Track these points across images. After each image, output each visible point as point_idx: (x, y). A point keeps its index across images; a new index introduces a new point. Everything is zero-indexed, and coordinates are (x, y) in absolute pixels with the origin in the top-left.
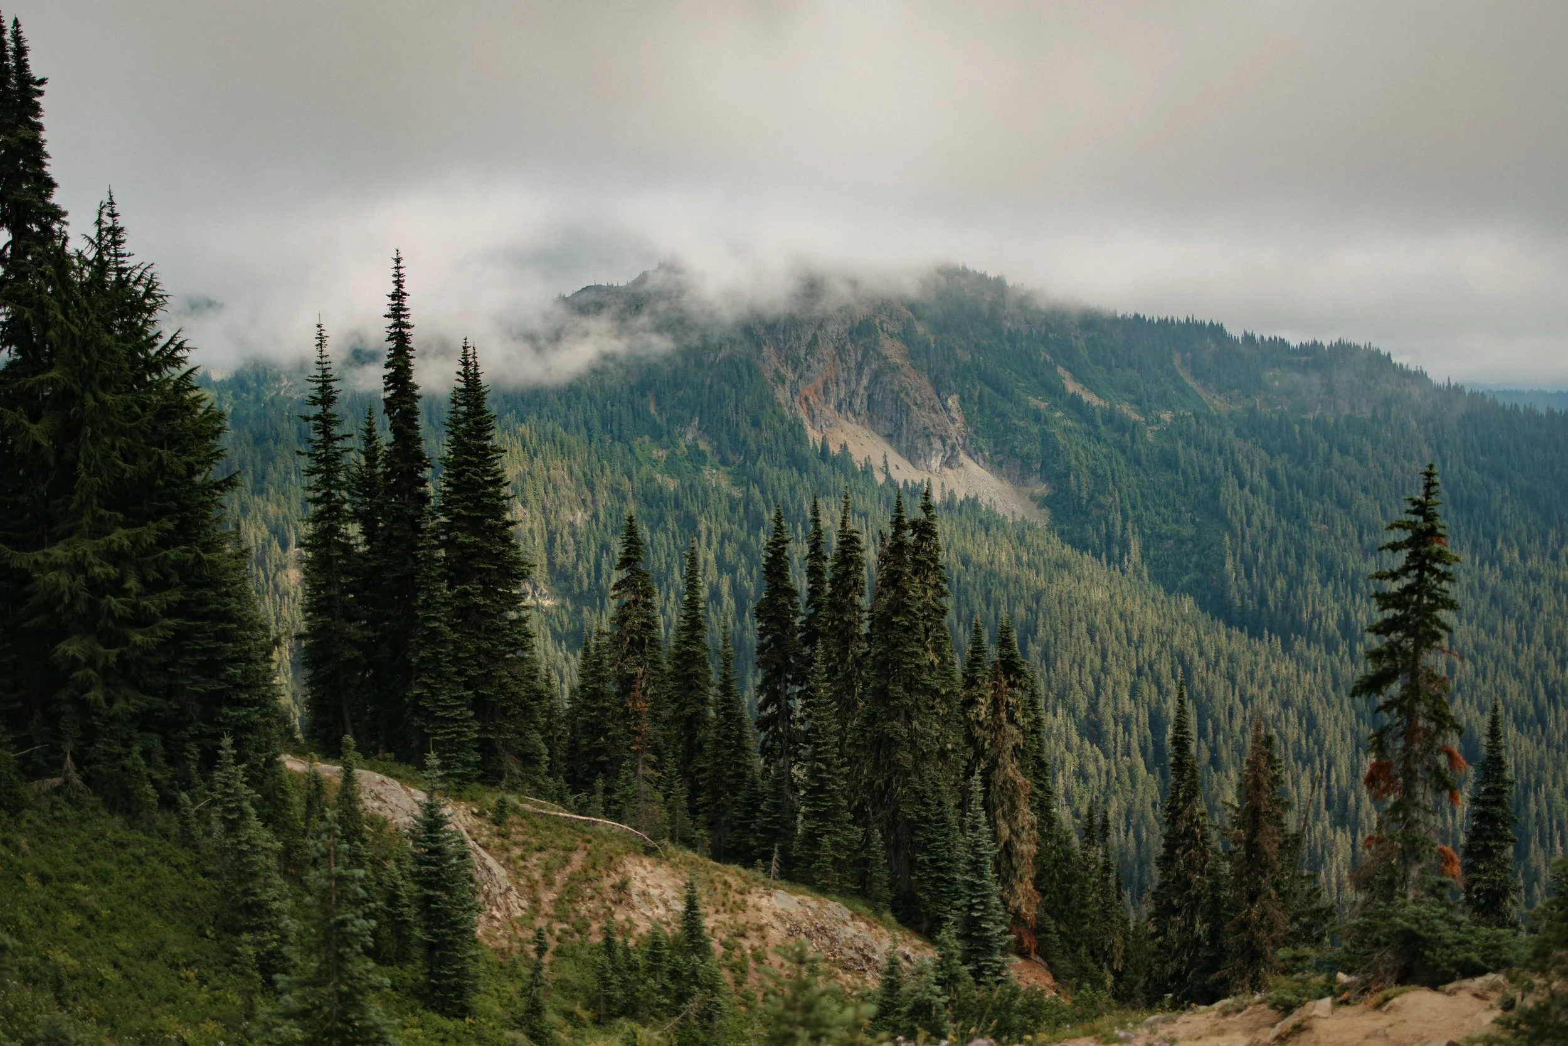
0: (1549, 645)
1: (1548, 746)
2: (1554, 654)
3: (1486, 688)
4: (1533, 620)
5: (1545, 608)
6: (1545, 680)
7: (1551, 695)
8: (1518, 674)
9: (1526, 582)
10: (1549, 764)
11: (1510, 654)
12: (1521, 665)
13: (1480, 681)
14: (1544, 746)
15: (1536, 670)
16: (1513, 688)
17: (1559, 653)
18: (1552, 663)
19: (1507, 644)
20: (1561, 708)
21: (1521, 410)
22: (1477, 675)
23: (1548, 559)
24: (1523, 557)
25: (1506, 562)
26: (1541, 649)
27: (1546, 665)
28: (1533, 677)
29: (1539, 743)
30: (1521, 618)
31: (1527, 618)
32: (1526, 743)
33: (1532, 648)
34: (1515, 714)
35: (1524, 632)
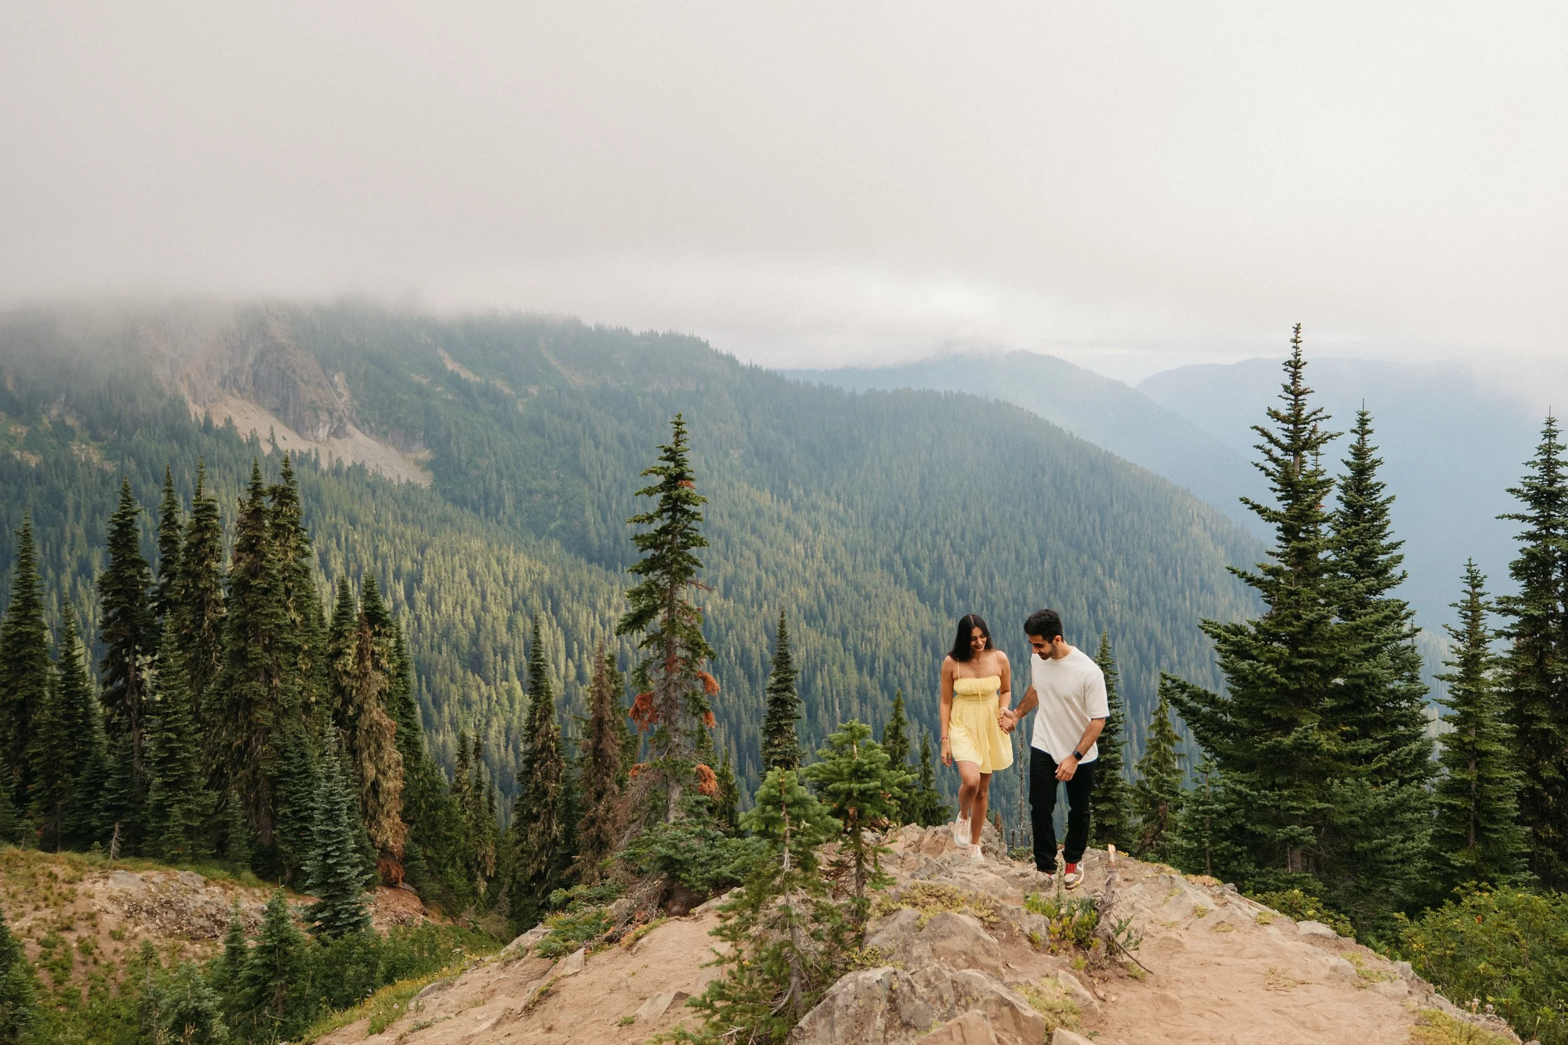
0: (826, 558)
1: (828, 635)
2: (830, 566)
3: (785, 595)
4: (814, 541)
5: (823, 532)
6: (824, 585)
7: (829, 597)
8: (806, 583)
9: (809, 512)
10: (829, 649)
11: (800, 567)
12: (808, 575)
13: (780, 589)
14: (825, 635)
15: (818, 578)
16: (803, 593)
17: (833, 565)
18: (829, 572)
19: (798, 561)
20: (836, 606)
21: (802, 383)
22: (778, 586)
23: (823, 495)
24: (807, 493)
25: (795, 498)
26: (820, 562)
27: (824, 573)
28: (816, 584)
29: (822, 633)
30: (807, 541)
31: (811, 539)
32: (813, 634)
33: (815, 563)
34: (805, 613)
35: (809, 551)
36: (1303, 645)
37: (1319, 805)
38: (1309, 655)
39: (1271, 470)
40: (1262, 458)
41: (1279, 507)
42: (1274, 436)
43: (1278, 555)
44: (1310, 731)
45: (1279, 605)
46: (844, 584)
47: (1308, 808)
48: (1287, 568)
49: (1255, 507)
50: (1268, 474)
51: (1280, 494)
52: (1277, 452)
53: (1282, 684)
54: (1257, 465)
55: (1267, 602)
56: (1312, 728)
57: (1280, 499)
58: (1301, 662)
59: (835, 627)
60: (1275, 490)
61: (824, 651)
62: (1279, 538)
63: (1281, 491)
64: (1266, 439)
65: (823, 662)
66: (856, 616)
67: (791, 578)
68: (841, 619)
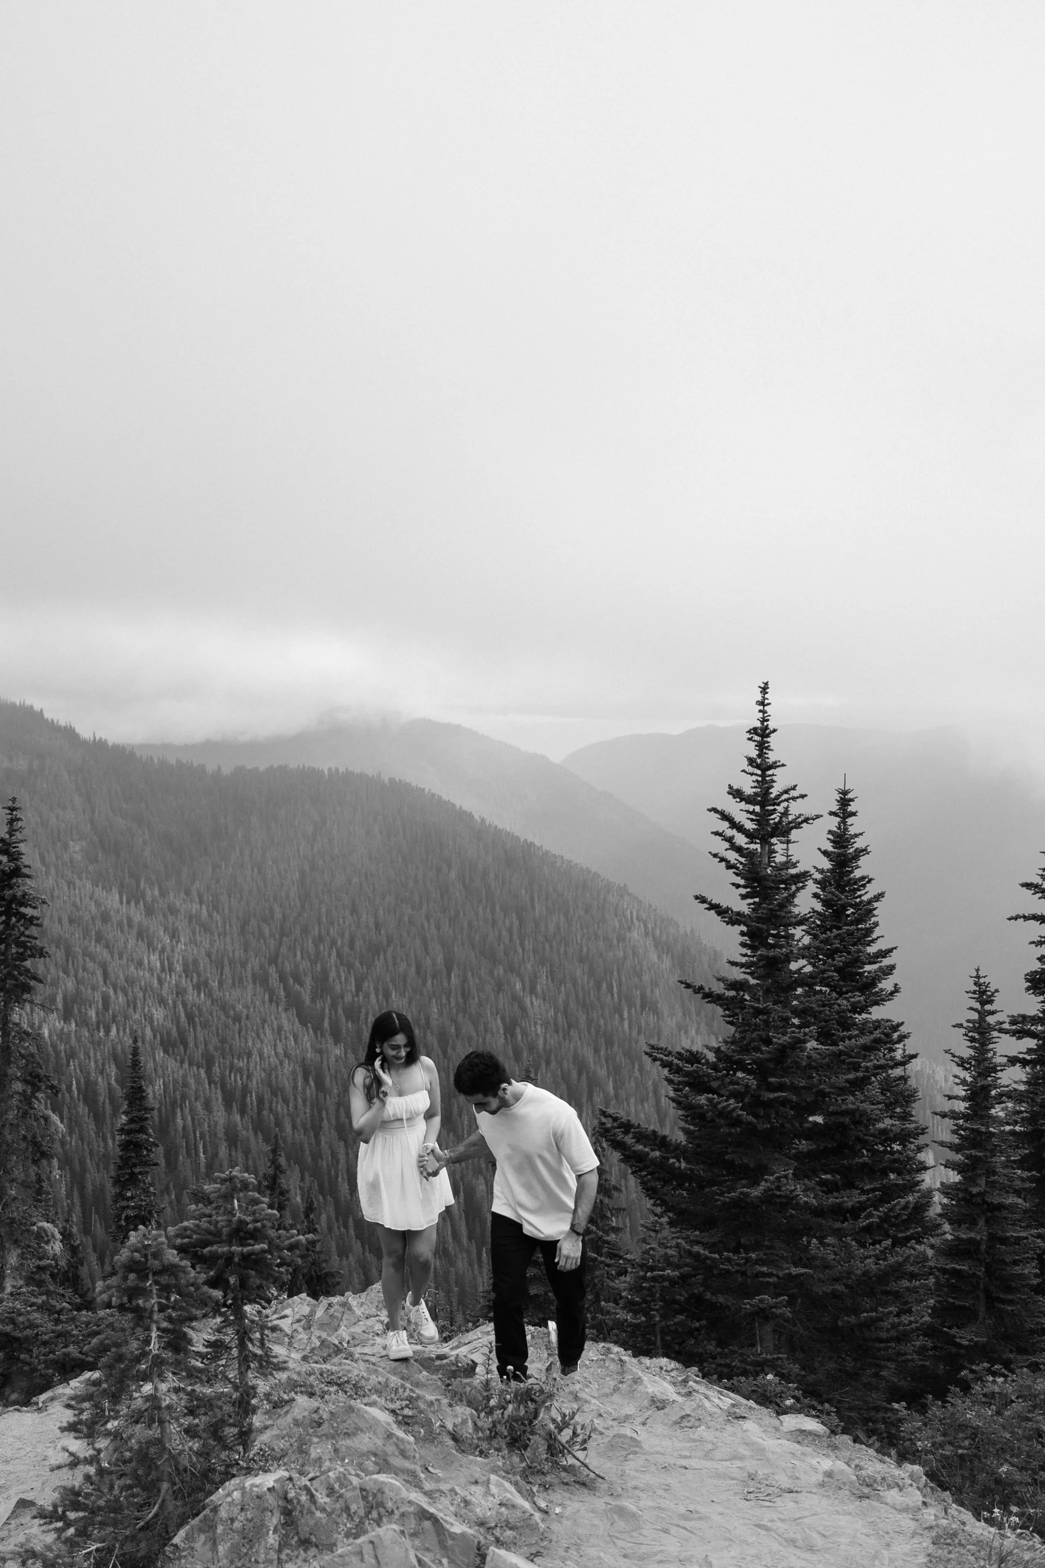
0: (186, 970)
1: (190, 1064)
2: (191, 981)
3: (137, 1016)
4: (173, 951)
5: (182, 940)
6: (184, 1005)
7: (190, 1018)
8: (162, 1002)
9: (165, 916)
10: (191, 1081)
11: (155, 982)
12: (164, 993)
13: (131, 1010)
14: (186, 1065)
15: (177, 996)
16: (159, 1014)
17: (195, 979)
18: (190, 989)
19: (152, 974)
20: (199, 1028)
21: (156, 761)
22: (129, 1006)
23: (182, 895)
24: (163, 894)
25: (149, 898)
26: (180, 976)
27: (185, 990)
28: (174, 1003)
29: (182, 1062)
30: (163, 950)
31: (168, 949)
32: (172, 1064)
33: (173, 977)
34: (162, 1037)
35: (166, 963)
36: (774, 1076)
37: (795, 1271)
38: (781, 1087)
39: (733, 861)
40: (721, 847)
41: (743, 906)
42: (737, 820)
43: (742, 965)
44: (784, 1180)
45: (744, 1027)
46: (209, 1003)
47: (781, 1274)
48: (753, 982)
49: (714, 907)
50: (729, 866)
51: (743, 891)
52: (741, 840)
53: (749, 1123)
54: (715, 856)
55: (728, 1022)
56: (786, 1177)
57: (744, 897)
58: (772, 1096)
59: (198, 1055)
60: (738, 886)
61: (185, 1085)
62: (743, 945)
63: (745, 887)
64: (727, 824)
65: (184, 1097)
66: (223, 1041)
67: (144, 996)
68: (206, 1045)
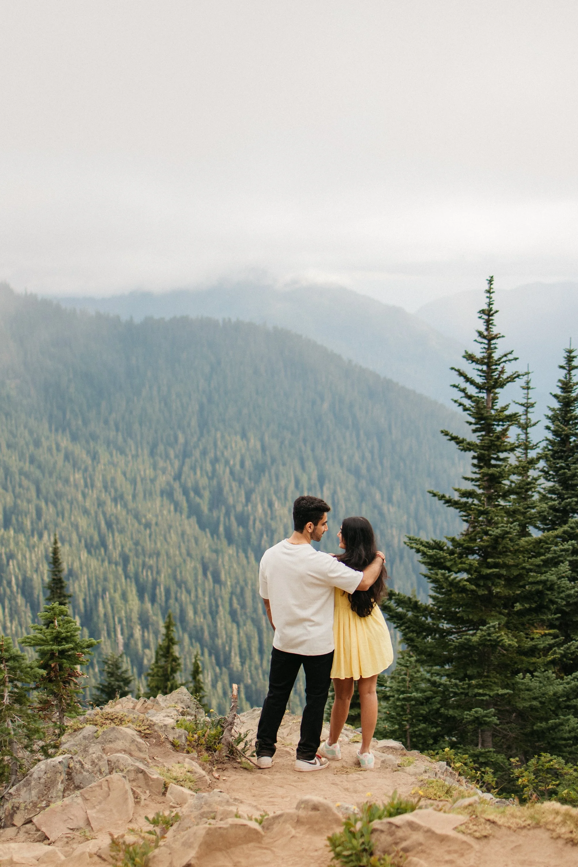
0: (106, 487)
2: (110, 494)
6: (104, 514)
7: (109, 525)
8: (86, 512)
11: (80, 497)
12: (88, 504)
13: (60, 520)
15: (98, 507)
16: (83, 522)
17: (113, 494)
18: (109, 502)
19: (77, 490)
20: (116, 534)
22: (58, 515)
26: (100, 491)
27: (105, 503)
28: (96, 513)
33: (95, 492)
34: (86, 541)
35: (88, 480)
46: (124, 513)
59: (116, 555)
66: (137, 543)
67: (71, 508)
68: (122, 547)
